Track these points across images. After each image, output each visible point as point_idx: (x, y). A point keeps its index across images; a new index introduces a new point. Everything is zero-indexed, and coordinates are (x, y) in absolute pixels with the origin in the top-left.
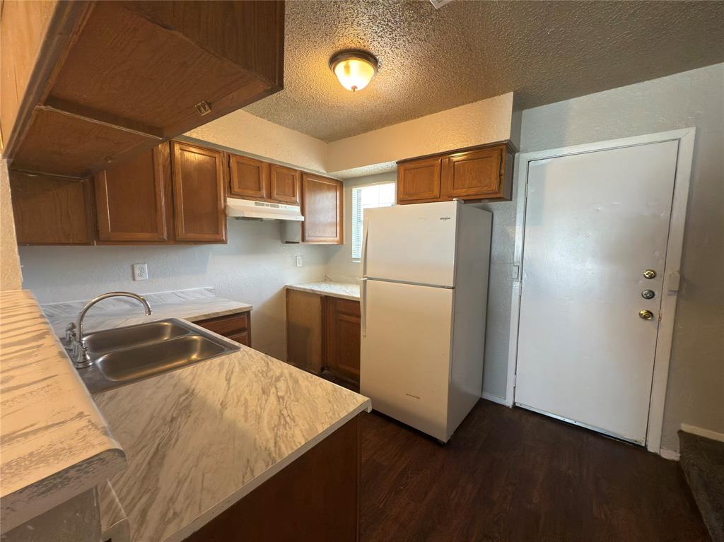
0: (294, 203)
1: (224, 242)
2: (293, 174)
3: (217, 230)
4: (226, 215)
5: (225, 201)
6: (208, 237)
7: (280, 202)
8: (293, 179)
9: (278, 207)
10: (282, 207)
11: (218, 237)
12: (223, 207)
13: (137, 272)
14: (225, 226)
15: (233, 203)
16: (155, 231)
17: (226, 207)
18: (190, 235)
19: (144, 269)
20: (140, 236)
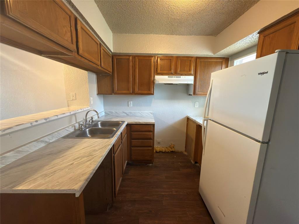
0: (190, 75)
1: (153, 94)
2: (190, 59)
3: (149, 90)
4: (154, 83)
5: (154, 77)
6: (146, 92)
7: (182, 75)
8: (190, 62)
9: (180, 77)
10: (183, 77)
11: (149, 92)
12: (153, 79)
13: (129, 104)
14: (154, 87)
15: (157, 77)
16: (128, 90)
17: (154, 79)
18: (139, 91)
19: (131, 103)
20: (124, 92)
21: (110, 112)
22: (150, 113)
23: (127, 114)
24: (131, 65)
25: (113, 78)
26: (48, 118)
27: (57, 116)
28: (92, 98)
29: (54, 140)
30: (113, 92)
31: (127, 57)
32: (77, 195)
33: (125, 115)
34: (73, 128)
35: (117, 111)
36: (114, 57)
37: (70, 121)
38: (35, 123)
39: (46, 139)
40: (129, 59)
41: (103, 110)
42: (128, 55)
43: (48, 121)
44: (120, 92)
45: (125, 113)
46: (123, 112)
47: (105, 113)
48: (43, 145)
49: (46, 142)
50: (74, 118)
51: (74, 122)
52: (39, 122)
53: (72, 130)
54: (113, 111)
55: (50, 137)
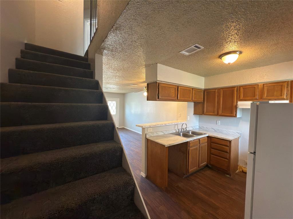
0: (281, 99)
1: (235, 116)
2: (282, 84)
3: (232, 113)
4: (236, 107)
5: (237, 102)
7: (270, 100)
11: (232, 115)
12: (235, 105)
13: (217, 122)
14: (236, 111)
15: (240, 103)
16: (214, 112)
17: (237, 105)
18: (223, 114)
19: (219, 122)
20: (211, 114)
21: (202, 127)
22: (237, 132)
23: (215, 130)
24: (217, 95)
25: (204, 104)
26: (166, 124)
27: (169, 124)
28: (189, 117)
29: (167, 133)
30: (203, 114)
31: (214, 90)
32: (166, 146)
33: (214, 130)
34: (175, 131)
35: (207, 127)
36: (205, 91)
37: (175, 127)
38: (162, 125)
39: (164, 132)
40: (215, 91)
41: (198, 125)
42: (215, 89)
43: (166, 125)
44: (208, 113)
45: (214, 129)
46: (212, 128)
47: (199, 127)
48: (163, 134)
49: (164, 133)
50: (176, 126)
51: (176, 128)
52: (163, 125)
53: (175, 132)
54: (204, 126)
55: (165, 132)
